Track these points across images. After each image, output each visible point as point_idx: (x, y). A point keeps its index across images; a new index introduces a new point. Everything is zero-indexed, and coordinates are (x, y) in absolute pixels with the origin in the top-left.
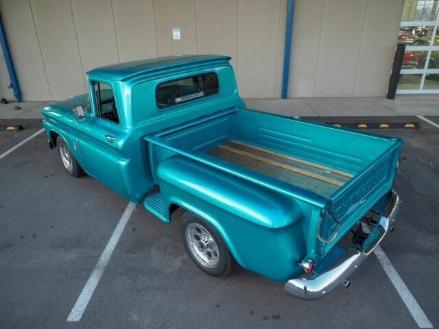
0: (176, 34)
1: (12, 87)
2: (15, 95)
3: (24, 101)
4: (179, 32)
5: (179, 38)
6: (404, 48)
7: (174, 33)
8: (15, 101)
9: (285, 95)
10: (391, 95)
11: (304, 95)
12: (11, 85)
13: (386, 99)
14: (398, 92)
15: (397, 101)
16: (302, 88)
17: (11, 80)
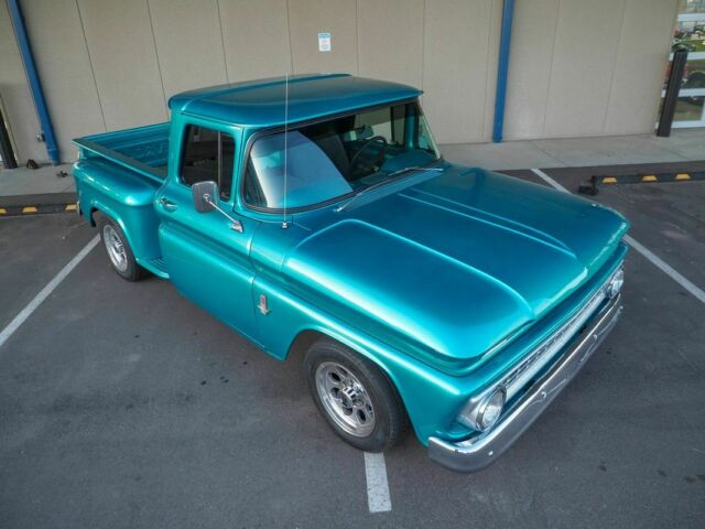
0: (325, 44)
1: (44, 140)
2: (49, 153)
3: (65, 163)
4: (328, 40)
5: (329, 49)
6: (686, 56)
7: (321, 40)
8: (50, 164)
9: (497, 136)
10: (664, 130)
11: (527, 136)
12: (43, 136)
13: (655, 137)
14: (675, 125)
15: (673, 140)
16: (524, 124)
17: (42, 128)
